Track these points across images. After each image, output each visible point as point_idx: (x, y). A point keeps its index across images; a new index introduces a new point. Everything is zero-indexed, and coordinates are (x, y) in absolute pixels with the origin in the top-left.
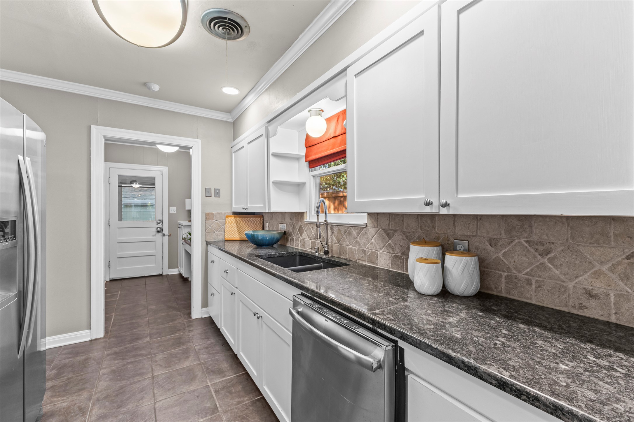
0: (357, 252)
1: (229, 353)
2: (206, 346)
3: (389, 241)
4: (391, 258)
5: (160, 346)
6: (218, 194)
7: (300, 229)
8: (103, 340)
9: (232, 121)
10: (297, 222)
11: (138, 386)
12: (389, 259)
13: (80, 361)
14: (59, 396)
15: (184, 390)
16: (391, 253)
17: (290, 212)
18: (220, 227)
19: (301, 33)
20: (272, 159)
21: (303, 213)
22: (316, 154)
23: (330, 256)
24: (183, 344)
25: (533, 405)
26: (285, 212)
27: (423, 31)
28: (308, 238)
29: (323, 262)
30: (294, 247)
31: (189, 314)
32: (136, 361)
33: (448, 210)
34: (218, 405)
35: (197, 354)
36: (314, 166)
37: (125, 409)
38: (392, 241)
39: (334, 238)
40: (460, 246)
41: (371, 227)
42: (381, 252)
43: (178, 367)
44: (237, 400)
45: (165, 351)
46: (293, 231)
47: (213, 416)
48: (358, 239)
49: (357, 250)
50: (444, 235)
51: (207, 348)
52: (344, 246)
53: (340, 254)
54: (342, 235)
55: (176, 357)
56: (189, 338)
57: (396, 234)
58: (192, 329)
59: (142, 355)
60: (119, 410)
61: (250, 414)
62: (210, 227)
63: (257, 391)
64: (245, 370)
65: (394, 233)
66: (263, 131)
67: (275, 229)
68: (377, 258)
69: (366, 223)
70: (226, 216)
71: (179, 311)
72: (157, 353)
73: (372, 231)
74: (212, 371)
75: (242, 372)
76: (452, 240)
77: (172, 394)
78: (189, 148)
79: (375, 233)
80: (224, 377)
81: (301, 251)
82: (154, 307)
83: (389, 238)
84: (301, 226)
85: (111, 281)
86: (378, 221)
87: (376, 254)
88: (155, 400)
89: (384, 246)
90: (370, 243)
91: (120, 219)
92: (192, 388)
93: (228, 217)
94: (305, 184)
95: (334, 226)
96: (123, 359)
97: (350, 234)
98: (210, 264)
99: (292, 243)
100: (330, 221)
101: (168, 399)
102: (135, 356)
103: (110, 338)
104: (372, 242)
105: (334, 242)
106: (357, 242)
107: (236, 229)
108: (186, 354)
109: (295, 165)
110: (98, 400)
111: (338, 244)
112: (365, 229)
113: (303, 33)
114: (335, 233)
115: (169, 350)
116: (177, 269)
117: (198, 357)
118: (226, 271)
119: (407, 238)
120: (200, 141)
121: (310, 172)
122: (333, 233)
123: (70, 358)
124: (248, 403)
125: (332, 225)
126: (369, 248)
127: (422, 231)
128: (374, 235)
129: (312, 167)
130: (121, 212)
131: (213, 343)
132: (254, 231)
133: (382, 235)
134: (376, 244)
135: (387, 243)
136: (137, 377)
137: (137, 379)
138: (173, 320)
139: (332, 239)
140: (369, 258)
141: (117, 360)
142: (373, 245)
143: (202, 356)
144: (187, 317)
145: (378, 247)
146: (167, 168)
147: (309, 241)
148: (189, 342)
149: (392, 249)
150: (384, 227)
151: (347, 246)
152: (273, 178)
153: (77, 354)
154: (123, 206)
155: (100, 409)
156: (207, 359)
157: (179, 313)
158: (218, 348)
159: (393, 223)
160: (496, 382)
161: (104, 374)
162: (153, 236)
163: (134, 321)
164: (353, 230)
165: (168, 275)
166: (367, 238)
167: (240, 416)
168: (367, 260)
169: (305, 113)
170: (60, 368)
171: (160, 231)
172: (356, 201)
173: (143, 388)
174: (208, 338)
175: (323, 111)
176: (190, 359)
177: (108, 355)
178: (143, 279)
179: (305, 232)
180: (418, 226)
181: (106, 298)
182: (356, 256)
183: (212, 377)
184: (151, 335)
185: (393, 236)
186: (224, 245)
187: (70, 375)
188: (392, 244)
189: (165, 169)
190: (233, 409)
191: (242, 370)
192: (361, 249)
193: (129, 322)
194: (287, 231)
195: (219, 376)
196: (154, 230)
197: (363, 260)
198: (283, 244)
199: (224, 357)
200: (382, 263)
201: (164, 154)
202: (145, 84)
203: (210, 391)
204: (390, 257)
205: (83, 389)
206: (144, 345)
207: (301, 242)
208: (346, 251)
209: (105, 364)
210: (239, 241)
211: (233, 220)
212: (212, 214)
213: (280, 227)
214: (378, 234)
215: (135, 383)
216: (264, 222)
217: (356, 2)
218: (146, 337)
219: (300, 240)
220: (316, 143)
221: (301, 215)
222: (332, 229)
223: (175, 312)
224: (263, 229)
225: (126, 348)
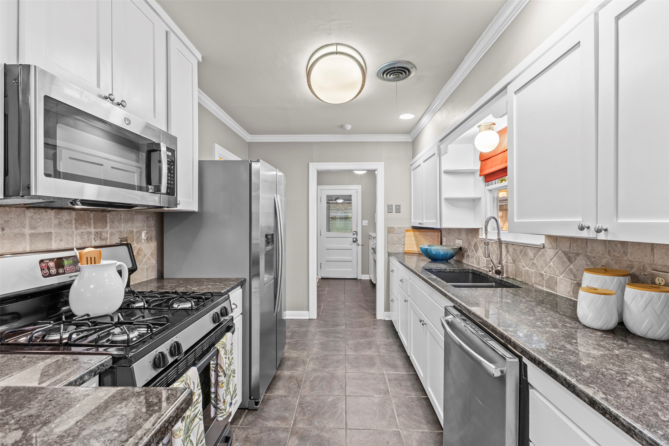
0: (533, 275)
1: (403, 354)
2: (386, 343)
3: (570, 266)
4: (573, 286)
5: (351, 334)
6: (398, 210)
7: (476, 246)
8: (316, 321)
9: (412, 141)
10: (472, 238)
11: (335, 358)
12: (570, 286)
13: (303, 331)
14: (292, 349)
15: (366, 371)
16: (573, 280)
17: (466, 229)
18: (400, 240)
19: (466, 55)
20: (443, 175)
21: (479, 229)
22: (491, 167)
23: (505, 276)
24: (368, 337)
25: (614, 424)
26: (461, 229)
27: (579, 42)
28: (483, 256)
29: (495, 282)
30: (470, 264)
31: (375, 315)
32: (335, 341)
33: (607, 235)
34: (389, 390)
35: (378, 347)
36: (490, 180)
37: (327, 370)
38: (573, 266)
39: (510, 258)
40: (660, 279)
41: (549, 248)
42: (561, 277)
43: (363, 353)
44: (406, 392)
45: (355, 339)
46: (469, 248)
47: (385, 396)
48: (535, 261)
49: (533, 273)
50: (639, 264)
51: (386, 345)
52: (519, 267)
53: (516, 275)
54: (517, 255)
55: (362, 346)
56: (373, 333)
57: (578, 259)
58: (375, 327)
59: (339, 337)
60: (324, 369)
61: (414, 406)
62: (391, 240)
63: (423, 390)
64: (416, 372)
65: (576, 257)
66: (435, 150)
67: (452, 244)
68: (556, 283)
69: (544, 244)
70: (406, 230)
71: (367, 311)
72: (349, 339)
73: (550, 252)
74: (388, 364)
75: (413, 372)
76: (649, 270)
77: (358, 371)
78: (374, 171)
79: (554, 256)
80: (397, 371)
81: (475, 269)
82: (349, 304)
83: (570, 262)
84: (476, 243)
85: (323, 279)
86: (557, 241)
87: (555, 279)
88: (346, 370)
89: (564, 271)
90: (548, 266)
91: (329, 230)
92: (372, 371)
93: (407, 231)
94: (480, 199)
95: (510, 245)
96: (327, 337)
97: (526, 254)
98: (391, 273)
99: (467, 259)
100: (503, 239)
101: (355, 373)
102: (335, 337)
103: (320, 320)
104: (550, 265)
105: (509, 262)
106: (533, 264)
107: (414, 242)
108: (370, 345)
109: (471, 179)
110: (312, 359)
111: (514, 265)
112: (542, 250)
113: (468, 55)
114: (510, 252)
115: (357, 339)
116: (368, 276)
117: (378, 350)
118: (401, 281)
119: (592, 264)
120: (383, 163)
121: (486, 186)
122: (508, 252)
123: (298, 328)
124: (414, 398)
125: (507, 244)
126: (547, 272)
127: (610, 256)
128: (552, 257)
129: (489, 180)
130: (329, 223)
131: (391, 343)
132: (430, 245)
133: (563, 259)
134: (555, 268)
135: (568, 268)
136: (336, 352)
137: (335, 353)
138: (362, 317)
139: (507, 258)
140: (547, 283)
141: (324, 336)
142: (552, 269)
143: (381, 350)
144: (373, 316)
145: (557, 272)
146: (361, 186)
147: (483, 258)
148: (372, 337)
149: (574, 275)
150: (564, 250)
151: (523, 267)
152: (445, 195)
153: (302, 326)
154: (330, 219)
155: (313, 365)
156: (385, 354)
157: (367, 312)
158: (395, 348)
159: (574, 245)
160: (588, 400)
161: (316, 344)
162: (350, 245)
163: (336, 312)
164: (529, 250)
165: (361, 279)
166: (544, 261)
167: (406, 405)
168: (545, 285)
169: (475, 129)
170: (293, 332)
171: (355, 241)
172: (515, 221)
173: (339, 360)
174: (388, 338)
175: (495, 124)
176: (372, 350)
177: (319, 332)
178: (343, 281)
179: (480, 249)
180: (606, 251)
181: (318, 291)
182: (532, 279)
183: (387, 368)
184: (346, 325)
185: (575, 260)
186: (404, 257)
187: (298, 339)
188: (574, 270)
189: (359, 187)
190: (401, 397)
191: (413, 371)
192: (538, 272)
193: (332, 312)
194: (463, 247)
195: (393, 370)
196: (351, 240)
197: (540, 285)
198: (459, 260)
199: (399, 356)
200: (562, 290)
201: (358, 175)
202: (342, 126)
203: (385, 379)
204: (571, 284)
205: (304, 349)
206: (341, 331)
207: (476, 260)
208: (521, 272)
209: (317, 337)
210: (417, 255)
211: (411, 233)
212: (393, 228)
213: (457, 242)
214: (557, 256)
215: (334, 355)
216: (442, 236)
217: (529, 1)
218: (343, 325)
219: (475, 257)
220: (490, 156)
221: (475, 231)
222: (507, 247)
223: (364, 311)
224: (441, 244)
225: (329, 330)
